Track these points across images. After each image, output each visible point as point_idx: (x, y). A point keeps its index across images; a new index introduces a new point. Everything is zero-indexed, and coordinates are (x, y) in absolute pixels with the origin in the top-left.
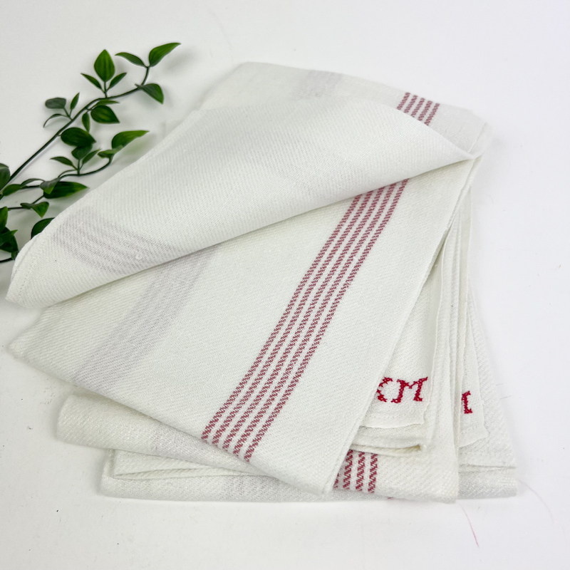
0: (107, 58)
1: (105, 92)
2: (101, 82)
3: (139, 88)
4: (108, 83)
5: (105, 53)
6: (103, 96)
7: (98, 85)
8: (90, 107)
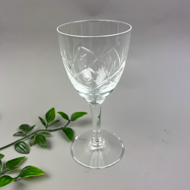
0: (53, 112)
1: (46, 127)
2: (46, 123)
3: (62, 128)
4: (49, 123)
5: (53, 109)
6: (45, 128)
7: (44, 124)
8: (37, 133)
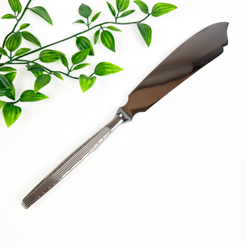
1: (116, 19)
7: (114, 13)
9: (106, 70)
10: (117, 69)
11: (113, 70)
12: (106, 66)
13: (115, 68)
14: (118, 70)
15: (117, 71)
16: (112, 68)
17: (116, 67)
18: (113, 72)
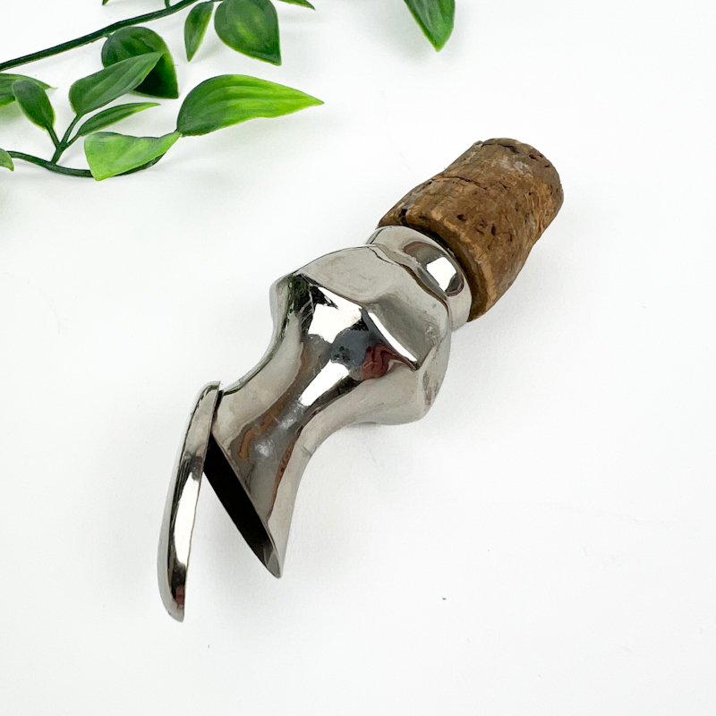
9: (232, 103)
10: (288, 101)
11: (267, 102)
12: (233, 90)
13: (280, 97)
14: (294, 102)
15: (292, 109)
16: (267, 97)
17: (284, 93)
18: (273, 112)
